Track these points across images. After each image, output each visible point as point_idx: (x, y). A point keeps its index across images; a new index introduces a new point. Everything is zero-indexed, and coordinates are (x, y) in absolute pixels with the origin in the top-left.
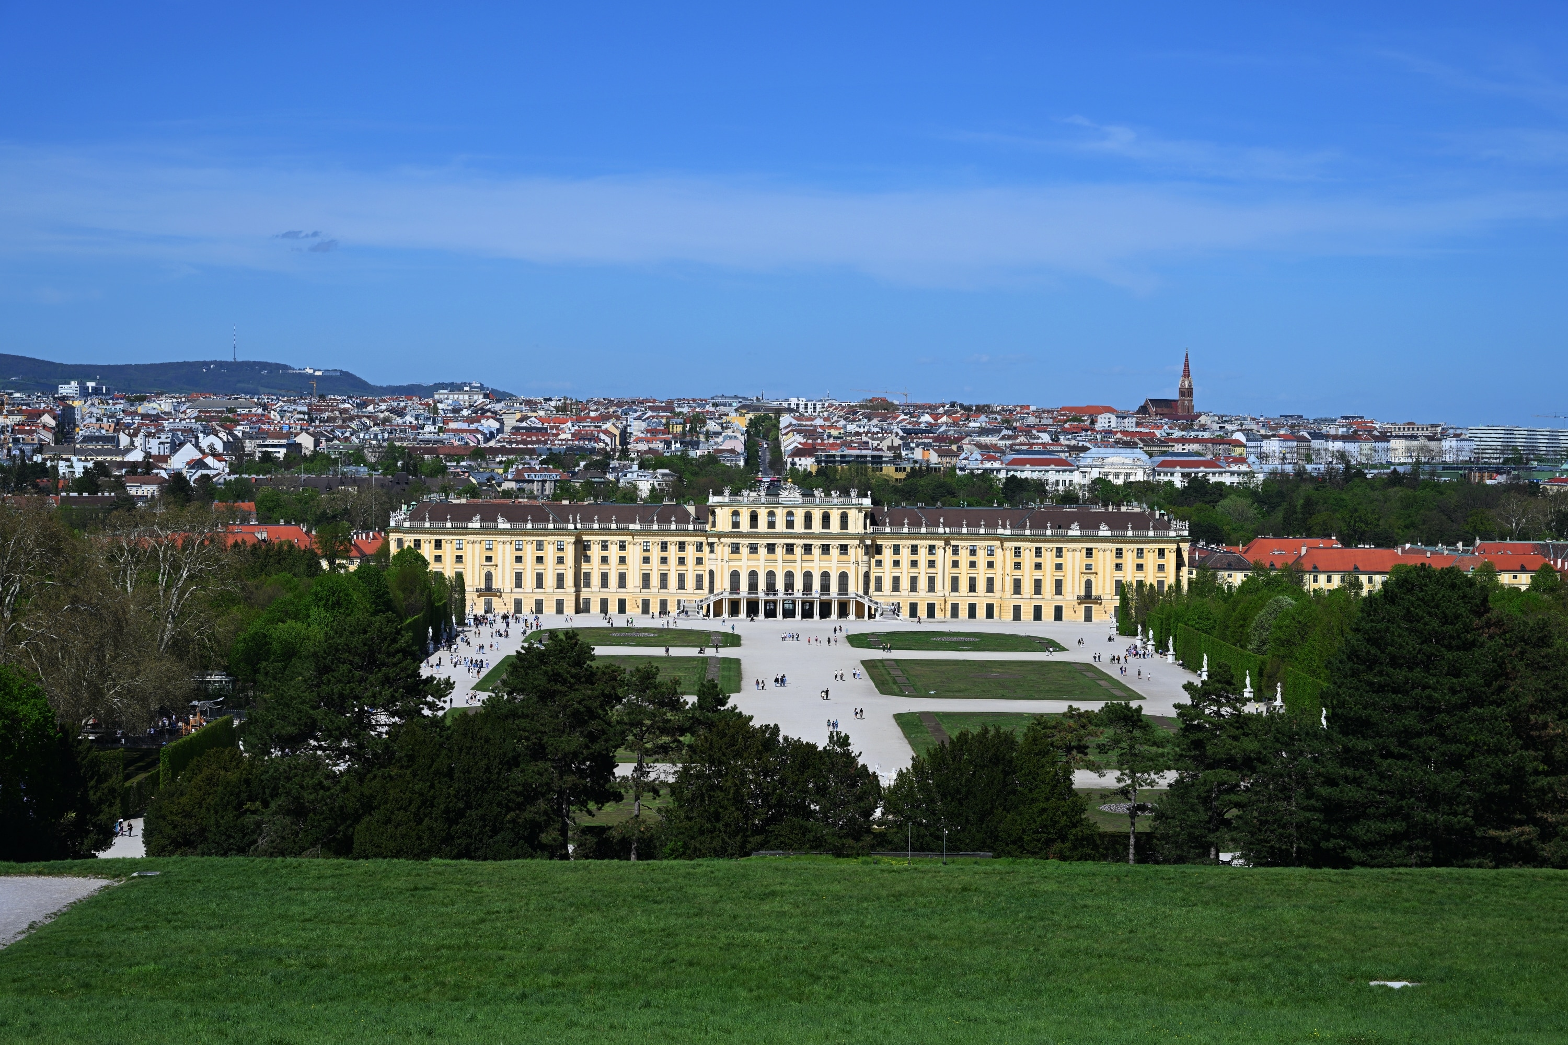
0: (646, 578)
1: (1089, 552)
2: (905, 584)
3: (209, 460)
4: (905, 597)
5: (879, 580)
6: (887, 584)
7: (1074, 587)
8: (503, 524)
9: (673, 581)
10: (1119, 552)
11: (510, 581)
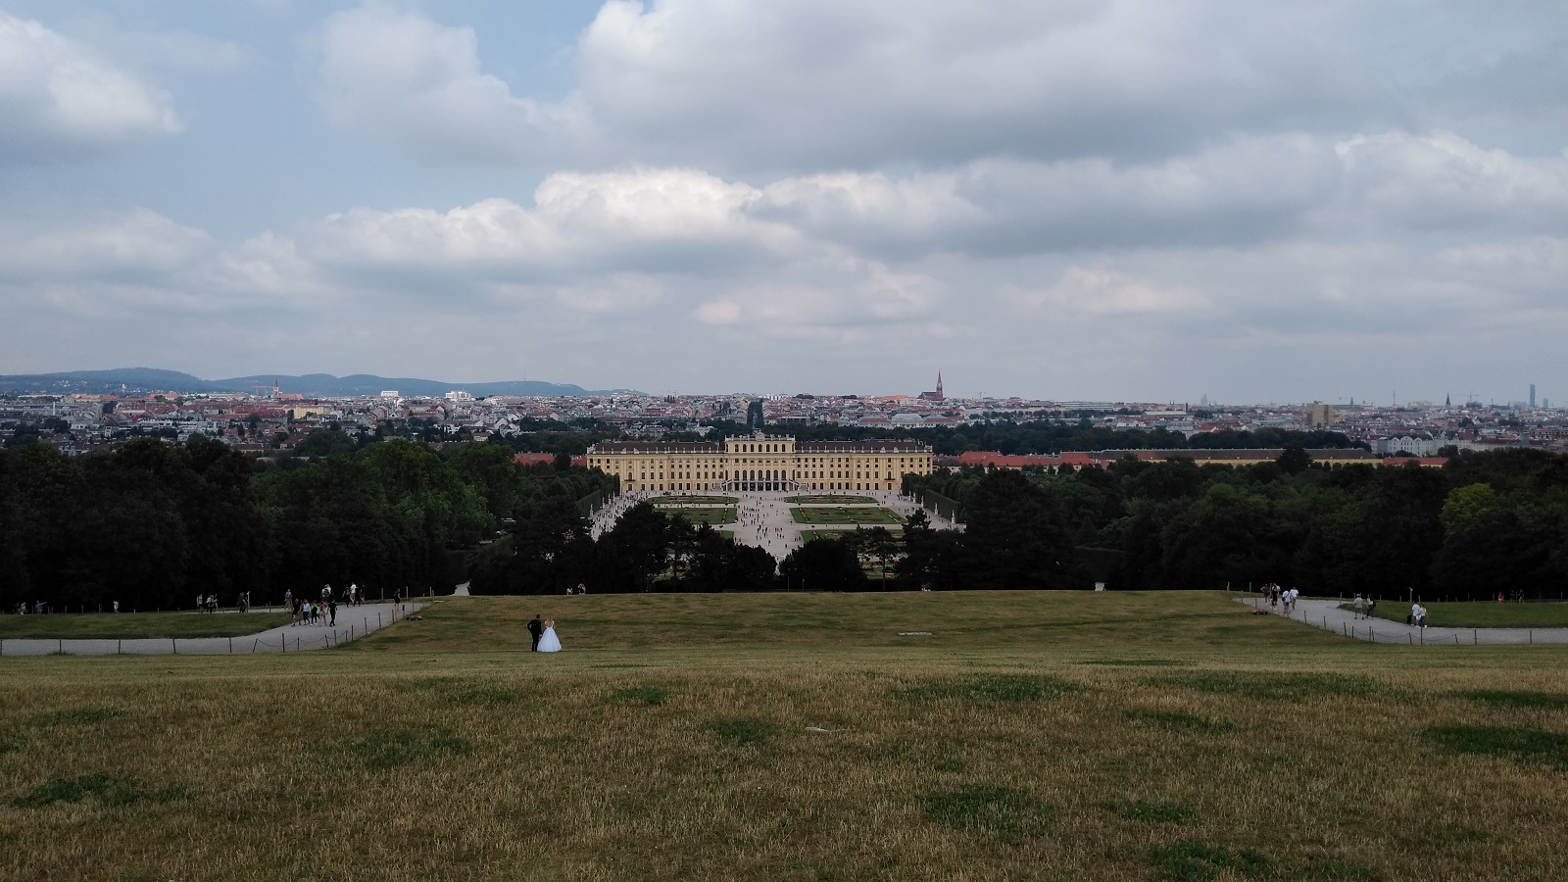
0: (698, 474)
1: (890, 460)
2: (810, 475)
3: (511, 425)
4: (810, 480)
5: (799, 473)
6: (803, 475)
7: (883, 475)
8: (636, 452)
9: (710, 475)
10: (902, 460)
11: (640, 476)
